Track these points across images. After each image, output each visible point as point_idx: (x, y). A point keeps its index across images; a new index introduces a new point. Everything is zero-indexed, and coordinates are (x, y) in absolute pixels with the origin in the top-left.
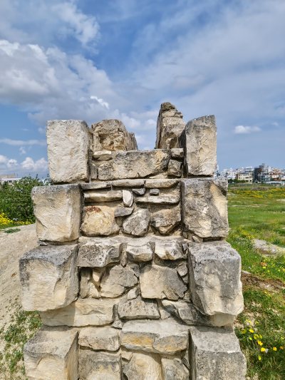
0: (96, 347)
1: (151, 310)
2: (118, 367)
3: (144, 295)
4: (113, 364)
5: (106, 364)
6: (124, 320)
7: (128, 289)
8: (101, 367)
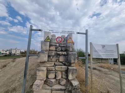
0: (51, 70)
1: (61, 64)
2: (55, 73)
3: (60, 61)
4: (54, 73)
5: (52, 73)
6: (56, 65)
7: (57, 60)
8: (51, 73)
